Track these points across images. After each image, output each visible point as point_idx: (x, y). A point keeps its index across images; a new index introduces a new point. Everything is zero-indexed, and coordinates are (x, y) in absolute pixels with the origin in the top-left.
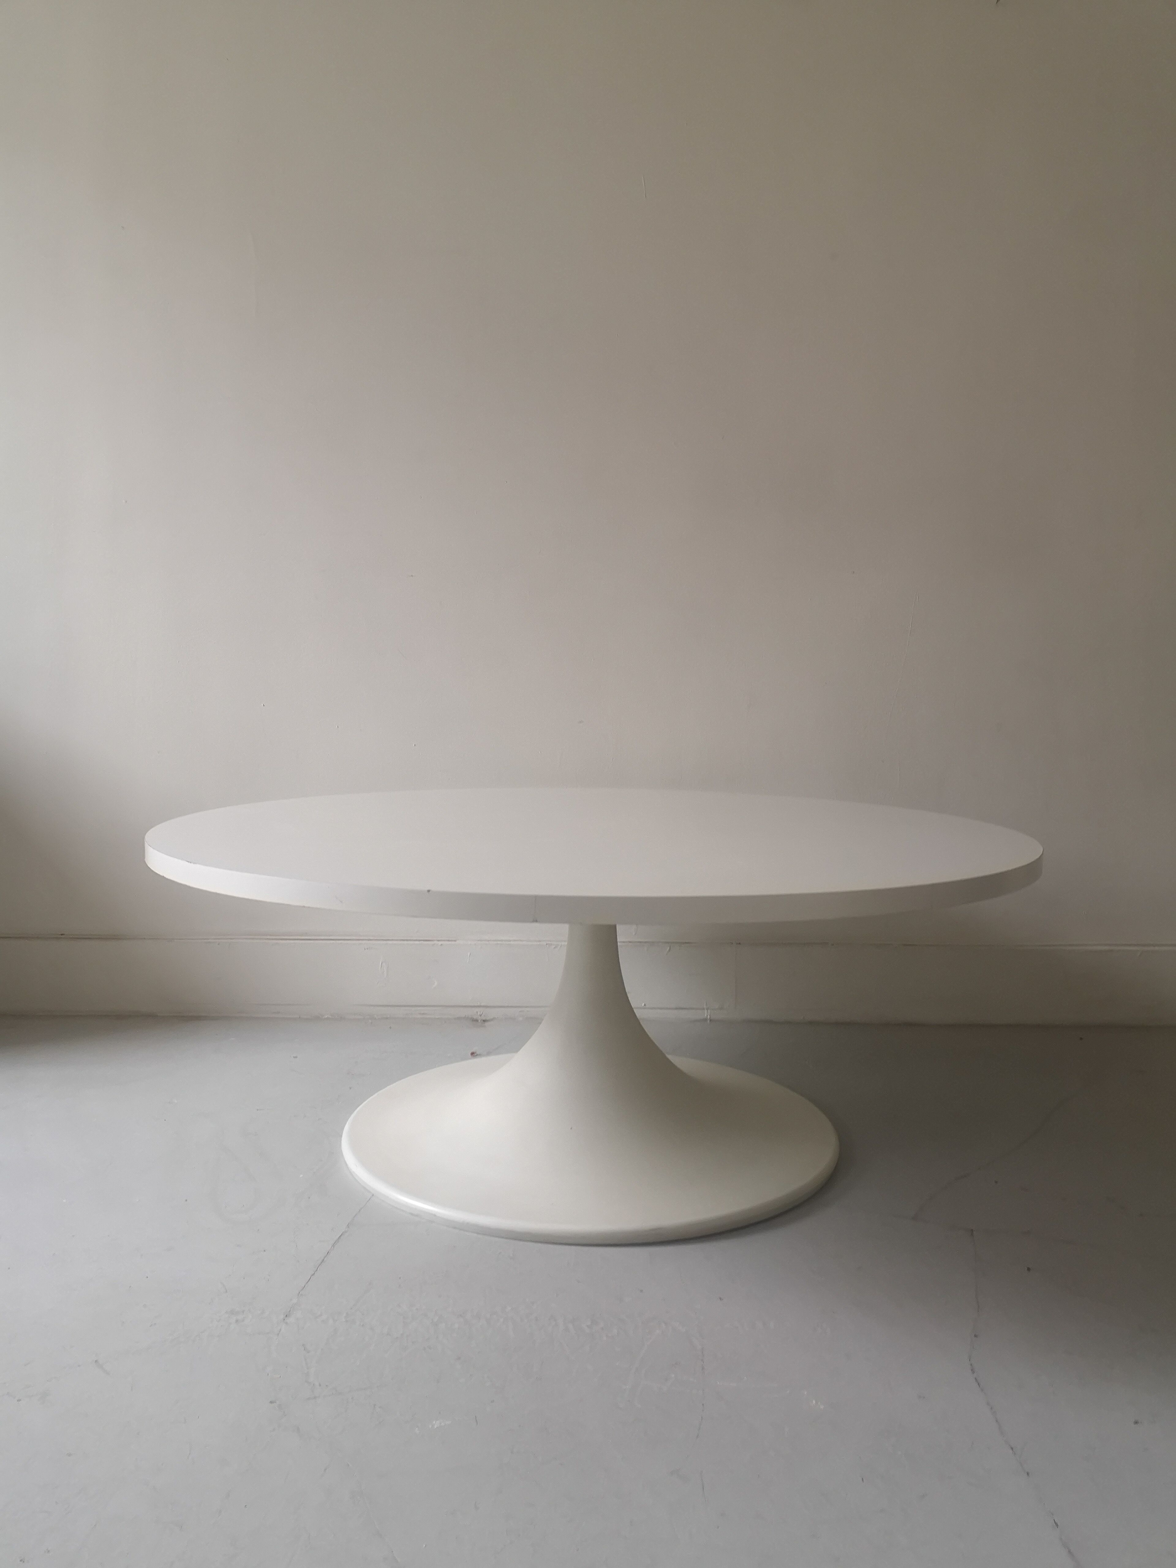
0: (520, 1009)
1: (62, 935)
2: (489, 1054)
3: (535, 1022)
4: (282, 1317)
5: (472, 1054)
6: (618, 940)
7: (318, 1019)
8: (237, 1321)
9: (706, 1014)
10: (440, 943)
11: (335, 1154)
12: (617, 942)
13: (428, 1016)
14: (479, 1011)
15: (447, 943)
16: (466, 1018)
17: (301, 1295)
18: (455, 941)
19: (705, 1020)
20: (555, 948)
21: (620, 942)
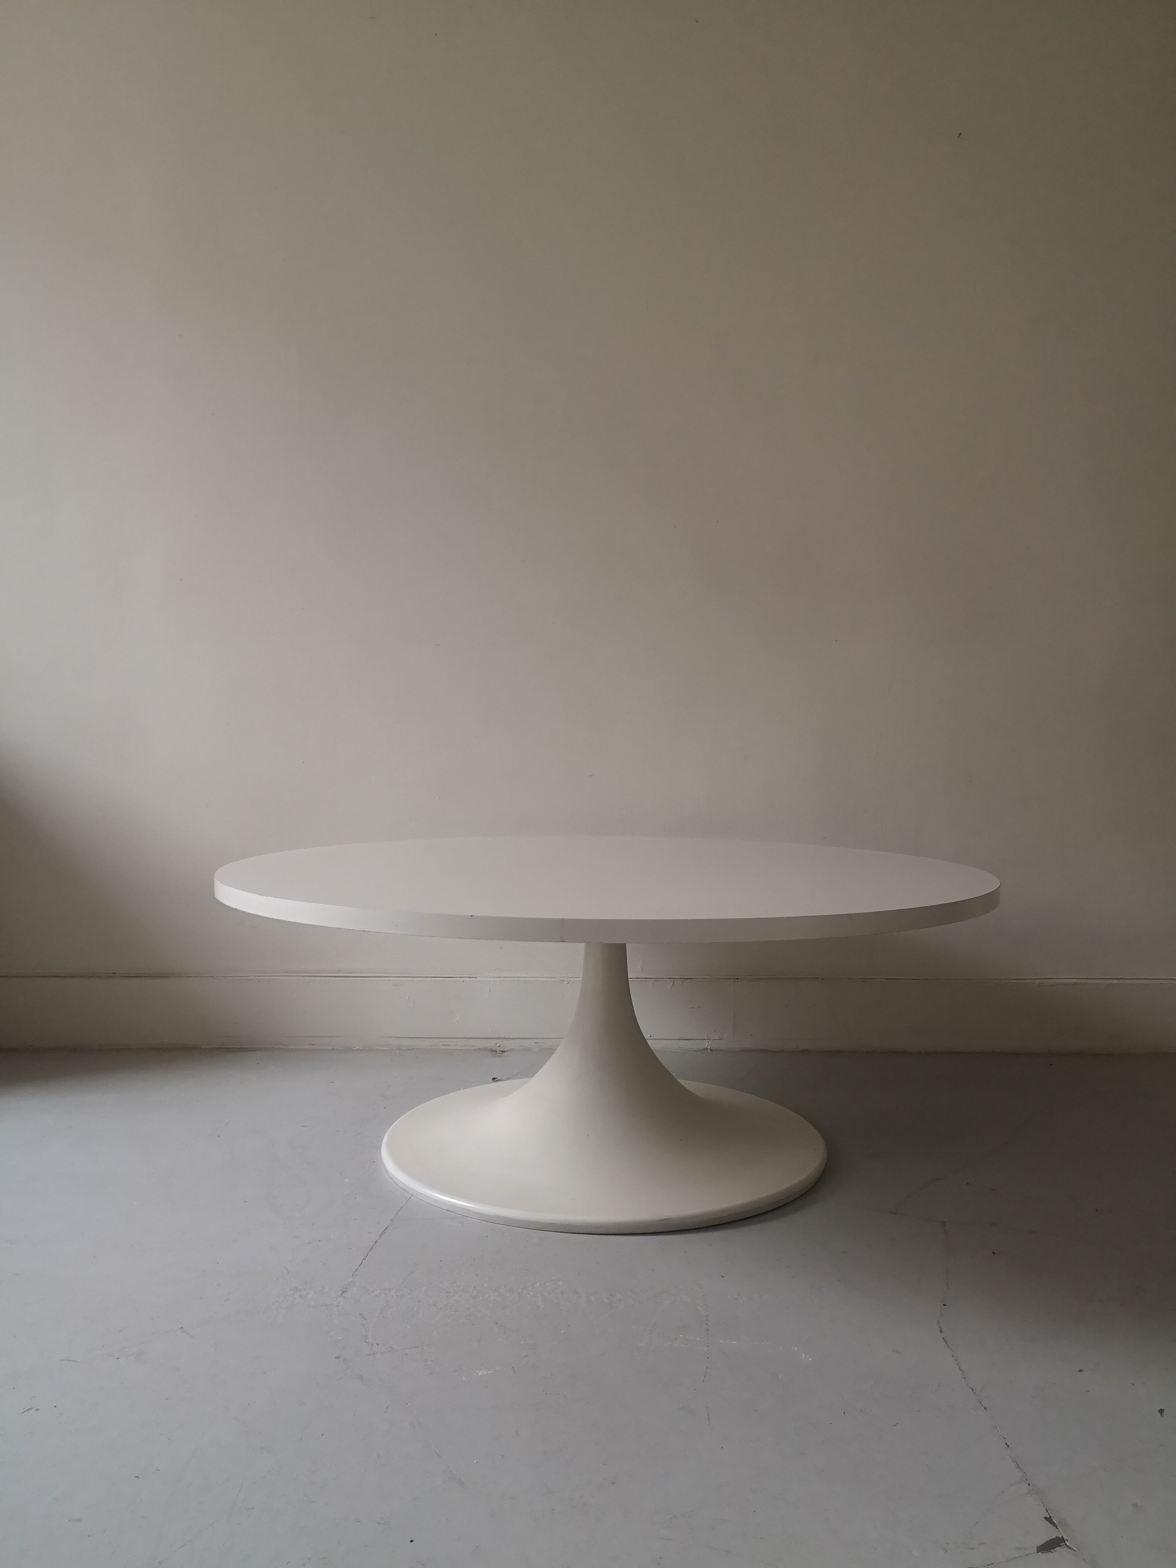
0: (536, 1041)
1: (113, 973)
2: (508, 1079)
3: (550, 1051)
4: (340, 1293)
5: (494, 1079)
6: (629, 977)
7: (348, 1050)
8: (301, 1296)
9: (706, 1044)
10: (462, 979)
11: (376, 1163)
12: (628, 978)
13: (450, 1048)
14: (499, 1042)
15: (468, 979)
16: (485, 1049)
17: (356, 1275)
18: (476, 978)
19: (706, 1049)
20: (567, 984)
21: (631, 978)
